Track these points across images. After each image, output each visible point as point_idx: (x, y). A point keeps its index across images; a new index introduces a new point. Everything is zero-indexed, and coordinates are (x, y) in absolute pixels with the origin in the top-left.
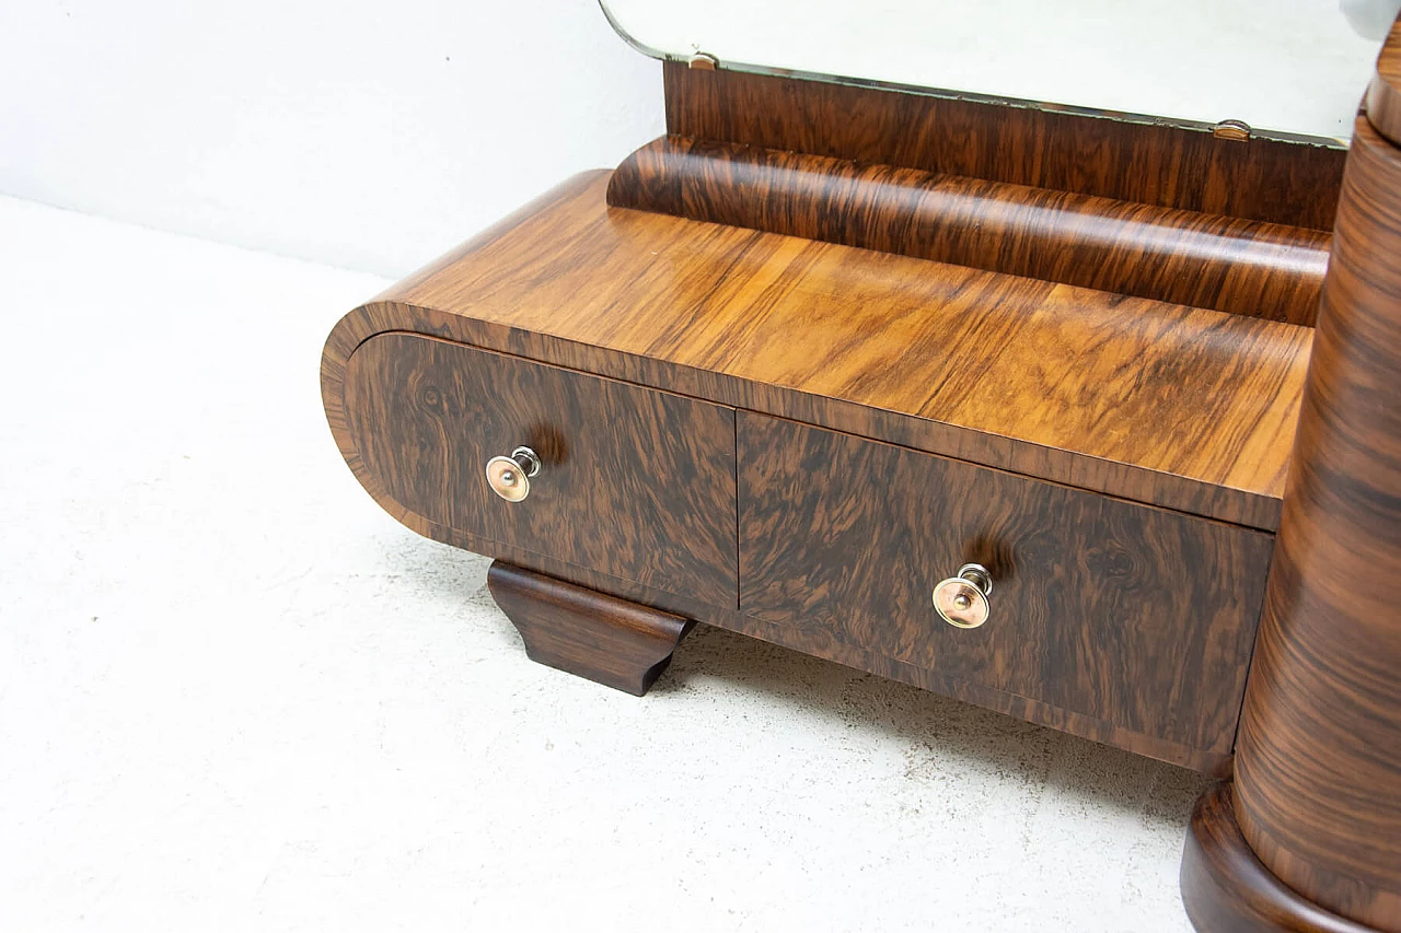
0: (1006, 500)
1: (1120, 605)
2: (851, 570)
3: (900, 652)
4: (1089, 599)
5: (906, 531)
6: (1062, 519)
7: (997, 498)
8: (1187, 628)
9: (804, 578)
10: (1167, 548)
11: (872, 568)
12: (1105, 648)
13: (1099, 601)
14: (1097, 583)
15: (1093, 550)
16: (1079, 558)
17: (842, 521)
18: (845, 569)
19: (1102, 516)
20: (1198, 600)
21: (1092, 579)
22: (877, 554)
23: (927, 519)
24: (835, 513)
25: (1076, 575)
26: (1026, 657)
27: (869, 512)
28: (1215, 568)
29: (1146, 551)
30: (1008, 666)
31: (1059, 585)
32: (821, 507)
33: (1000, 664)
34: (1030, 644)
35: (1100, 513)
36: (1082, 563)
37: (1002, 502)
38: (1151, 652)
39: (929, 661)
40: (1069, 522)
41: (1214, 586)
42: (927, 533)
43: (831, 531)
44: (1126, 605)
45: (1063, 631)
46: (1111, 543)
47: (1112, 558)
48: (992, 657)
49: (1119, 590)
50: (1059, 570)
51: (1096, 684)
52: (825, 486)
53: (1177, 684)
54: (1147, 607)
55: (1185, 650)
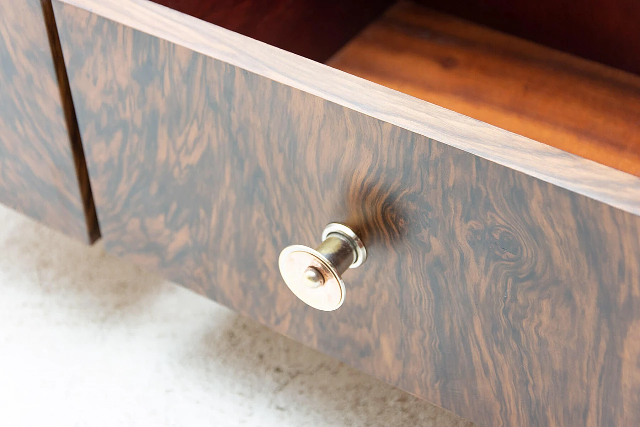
0: (363, 146)
1: (514, 299)
2: (209, 213)
3: (278, 322)
4: (477, 286)
5: (258, 174)
6: (431, 179)
7: (352, 142)
8: (597, 340)
9: (161, 218)
10: (560, 231)
11: (230, 215)
12: (503, 351)
13: (489, 291)
14: (482, 266)
15: (472, 223)
16: (458, 232)
17: (189, 153)
18: (202, 213)
19: (477, 179)
20: (606, 305)
21: (477, 262)
22: (233, 198)
23: (279, 160)
24: (180, 141)
25: (457, 254)
26: (415, 349)
27: (215, 144)
28: (621, 266)
29: (535, 232)
30: (398, 356)
31: (438, 263)
32: (162, 132)
33: (387, 353)
34: (418, 333)
35: (474, 175)
36: (462, 237)
37: (358, 146)
38: (557, 366)
39: (310, 338)
40: (439, 184)
41: (624, 288)
42: (282, 177)
43: (178, 163)
44: (521, 300)
45: (452, 323)
46: (492, 217)
47: (497, 236)
48: (378, 343)
49: (510, 280)
50: (436, 245)
51: (500, 395)
52: (162, 106)
53: (593, 409)
54: (546, 305)
55: (598, 368)
